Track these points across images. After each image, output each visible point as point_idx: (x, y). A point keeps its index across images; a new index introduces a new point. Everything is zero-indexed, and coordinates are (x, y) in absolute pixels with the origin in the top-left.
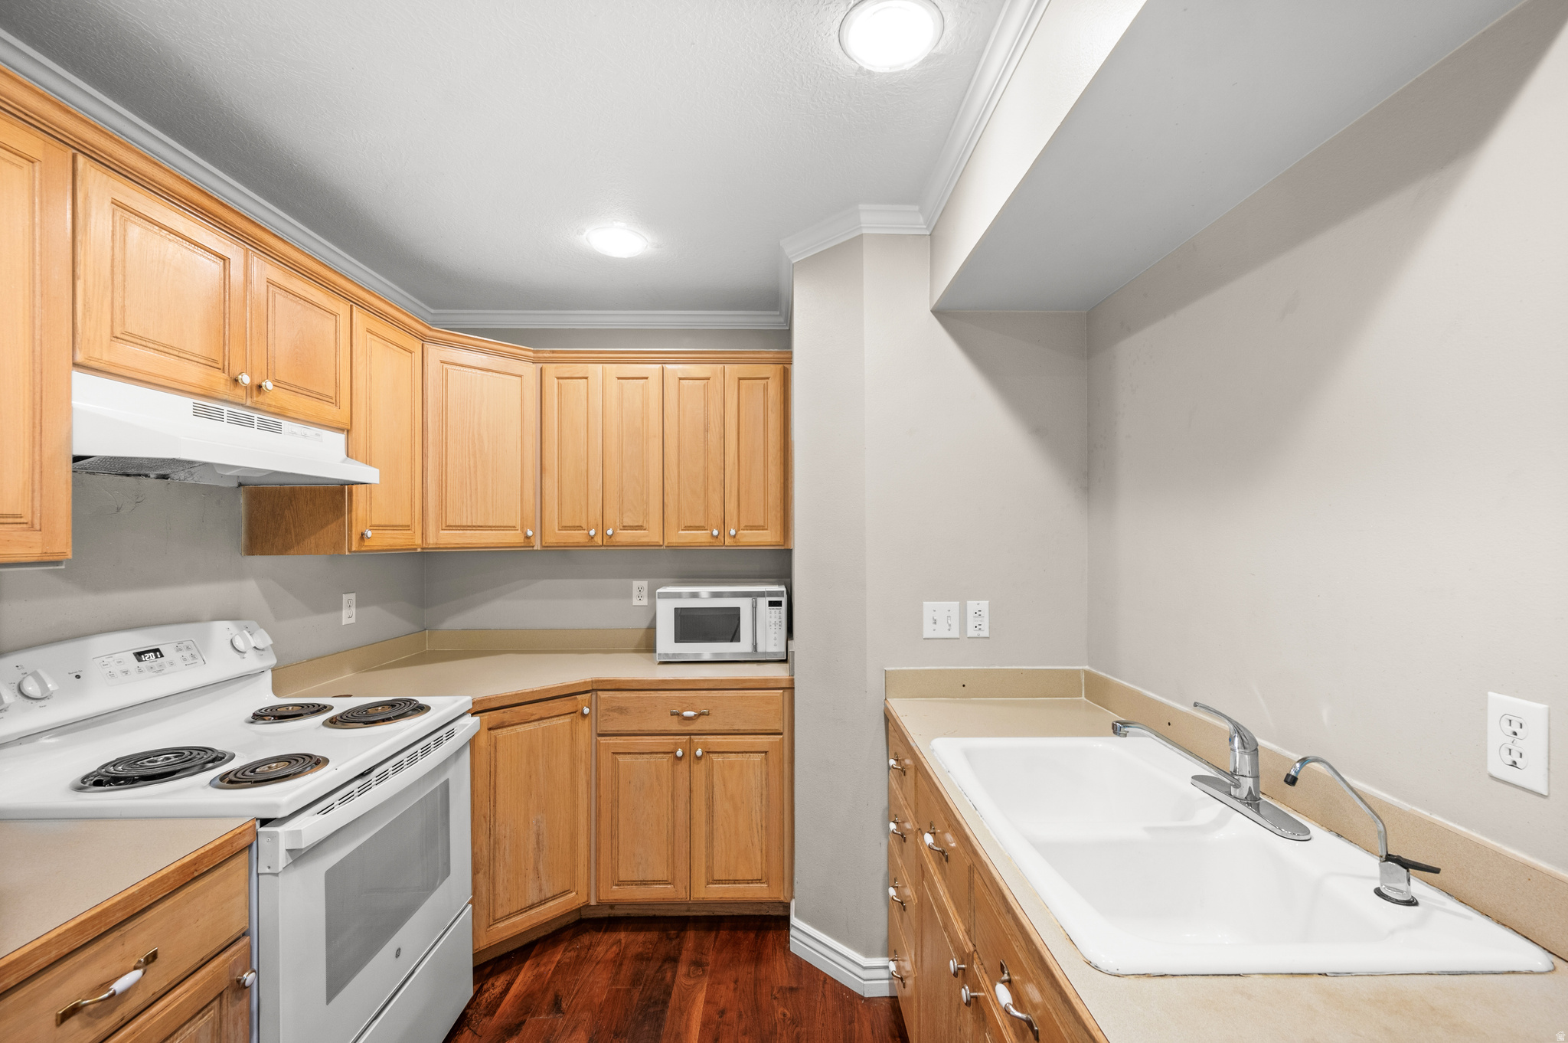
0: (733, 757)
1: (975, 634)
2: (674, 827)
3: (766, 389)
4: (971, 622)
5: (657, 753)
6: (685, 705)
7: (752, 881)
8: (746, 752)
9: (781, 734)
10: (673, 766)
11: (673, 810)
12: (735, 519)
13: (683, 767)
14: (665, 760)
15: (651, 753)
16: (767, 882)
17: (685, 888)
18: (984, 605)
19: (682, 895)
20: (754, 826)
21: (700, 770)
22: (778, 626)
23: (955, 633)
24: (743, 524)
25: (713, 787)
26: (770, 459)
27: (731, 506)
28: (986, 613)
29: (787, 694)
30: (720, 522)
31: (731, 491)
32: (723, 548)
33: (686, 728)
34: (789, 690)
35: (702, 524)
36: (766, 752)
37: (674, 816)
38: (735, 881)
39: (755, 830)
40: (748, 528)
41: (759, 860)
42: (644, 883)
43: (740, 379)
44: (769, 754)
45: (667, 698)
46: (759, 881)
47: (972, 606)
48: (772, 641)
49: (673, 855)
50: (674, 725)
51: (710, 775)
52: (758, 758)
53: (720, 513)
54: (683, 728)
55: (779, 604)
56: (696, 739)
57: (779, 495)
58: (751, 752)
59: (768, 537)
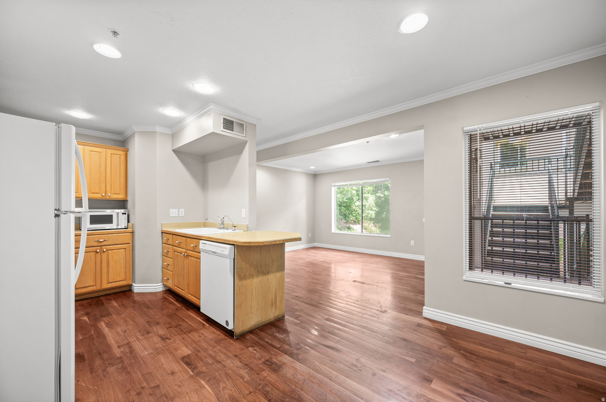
0: (115, 250)
1: (181, 216)
2: (96, 271)
3: (120, 157)
4: (180, 213)
5: (90, 252)
6: (99, 239)
7: (121, 281)
8: (119, 249)
9: (130, 244)
10: (95, 255)
11: (95, 267)
12: (110, 191)
13: (99, 255)
14: (93, 254)
15: (87, 252)
16: (126, 280)
17: (100, 286)
18: (183, 210)
19: (98, 288)
20: (122, 267)
21: (104, 255)
22: (125, 219)
23: (177, 215)
24: (112, 193)
25: (109, 259)
26: (121, 176)
27: (108, 188)
28: (183, 211)
29: (131, 234)
30: (105, 192)
31: (108, 184)
32: (105, 199)
33: (100, 244)
34: (132, 233)
35: (98, 192)
36: (125, 248)
37: (96, 268)
38: (116, 282)
39: (122, 268)
40: (114, 194)
41: (123, 275)
42: (85, 287)
43: (111, 154)
44: (126, 249)
45: (93, 237)
46: (123, 280)
47: (181, 210)
48: (123, 223)
49: (95, 278)
50: (96, 244)
51: (108, 255)
52: (123, 250)
53: (104, 189)
54: (99, 245)
55: (125, 214)
56: (103, 247)
57: (124, 186)
58: (121, 249)
59: (121, 197)
